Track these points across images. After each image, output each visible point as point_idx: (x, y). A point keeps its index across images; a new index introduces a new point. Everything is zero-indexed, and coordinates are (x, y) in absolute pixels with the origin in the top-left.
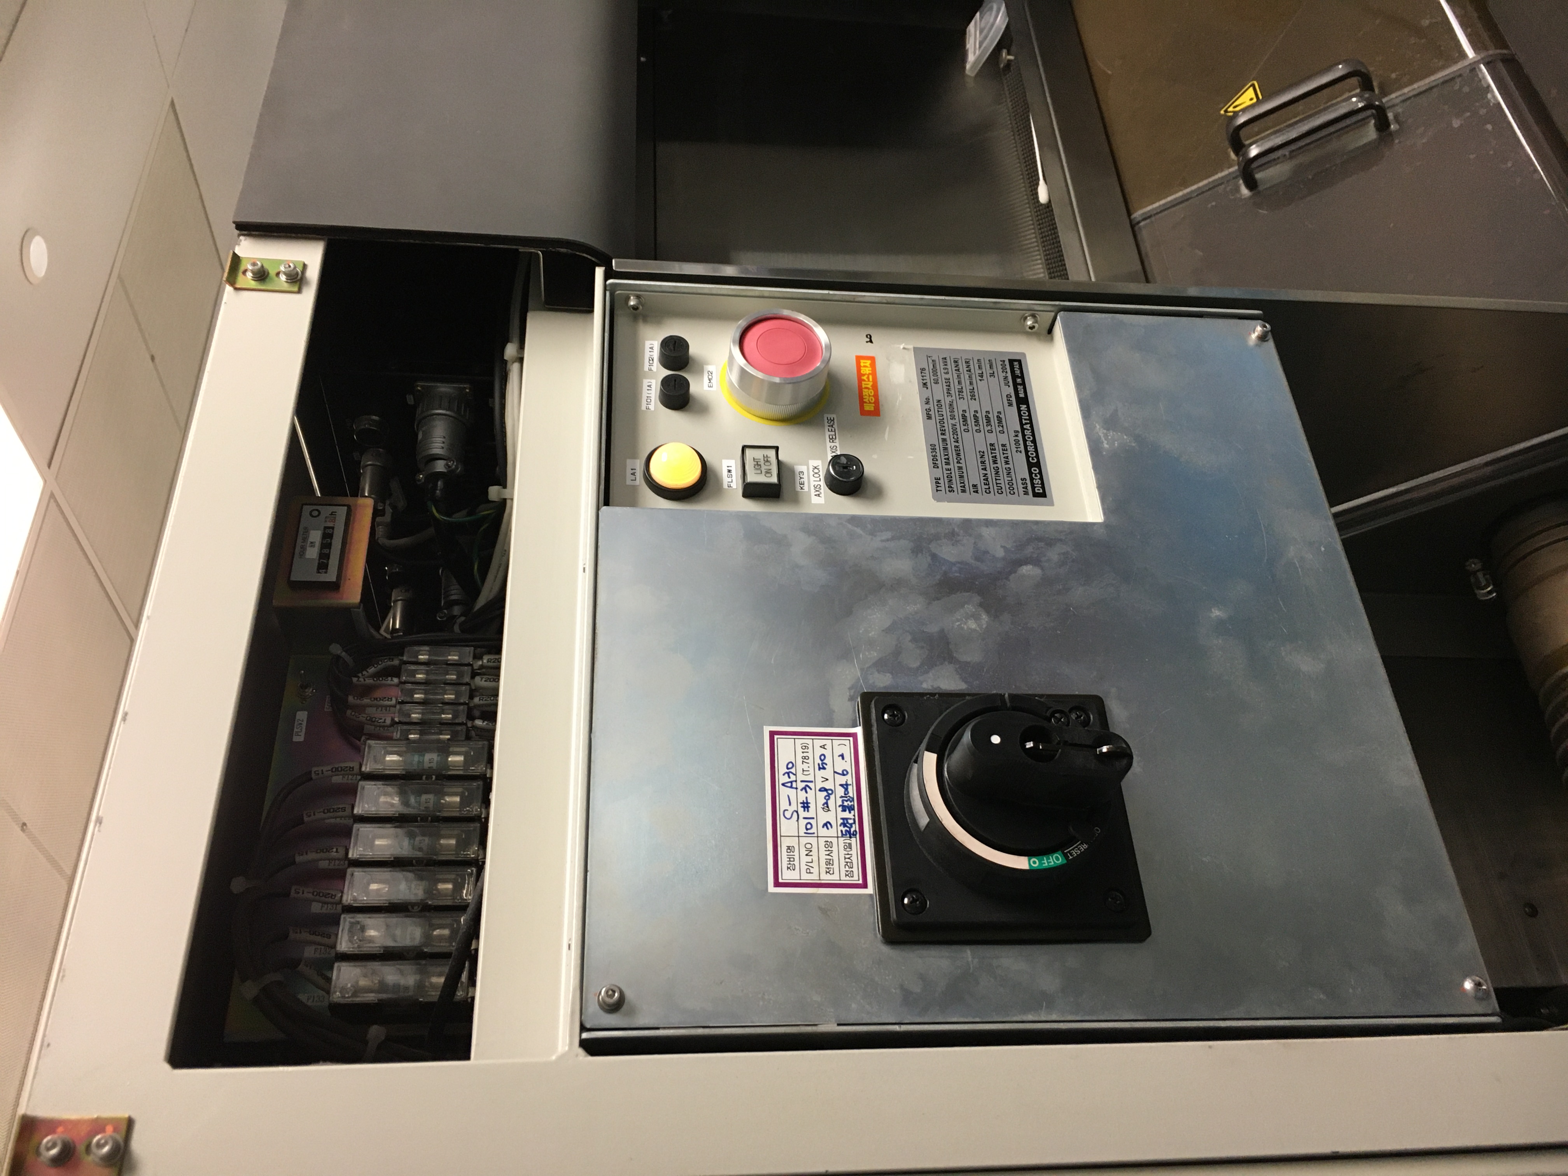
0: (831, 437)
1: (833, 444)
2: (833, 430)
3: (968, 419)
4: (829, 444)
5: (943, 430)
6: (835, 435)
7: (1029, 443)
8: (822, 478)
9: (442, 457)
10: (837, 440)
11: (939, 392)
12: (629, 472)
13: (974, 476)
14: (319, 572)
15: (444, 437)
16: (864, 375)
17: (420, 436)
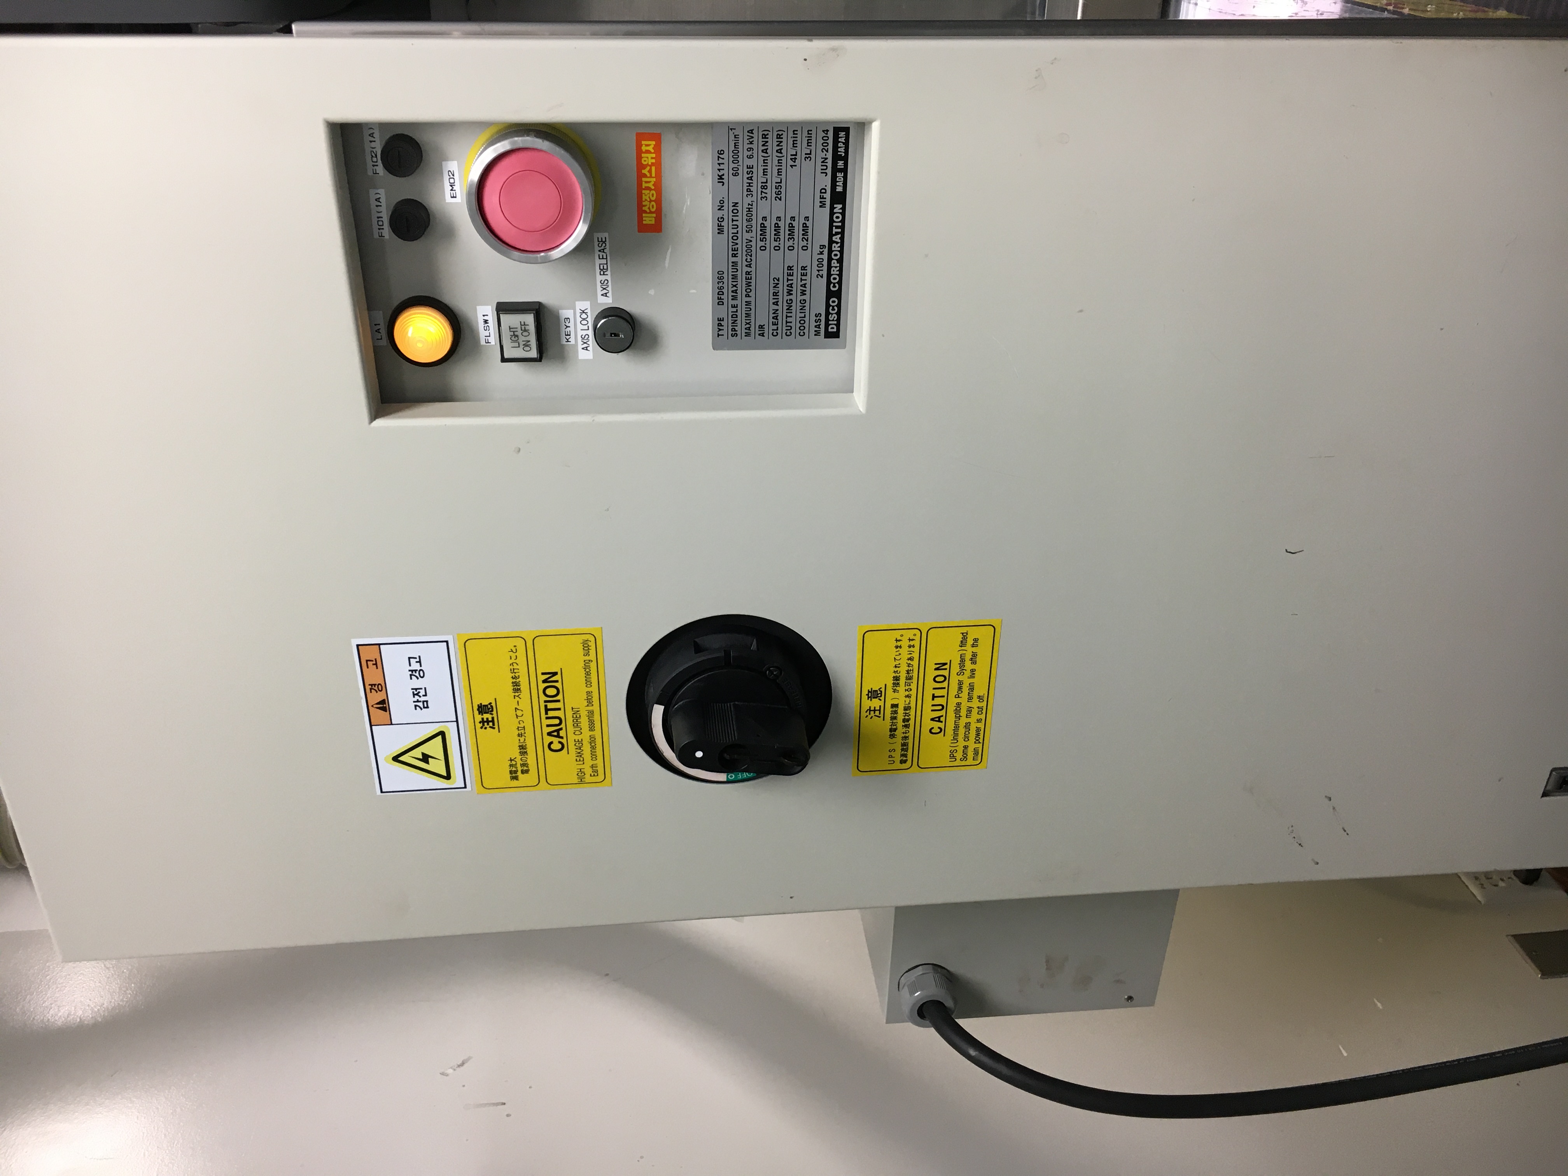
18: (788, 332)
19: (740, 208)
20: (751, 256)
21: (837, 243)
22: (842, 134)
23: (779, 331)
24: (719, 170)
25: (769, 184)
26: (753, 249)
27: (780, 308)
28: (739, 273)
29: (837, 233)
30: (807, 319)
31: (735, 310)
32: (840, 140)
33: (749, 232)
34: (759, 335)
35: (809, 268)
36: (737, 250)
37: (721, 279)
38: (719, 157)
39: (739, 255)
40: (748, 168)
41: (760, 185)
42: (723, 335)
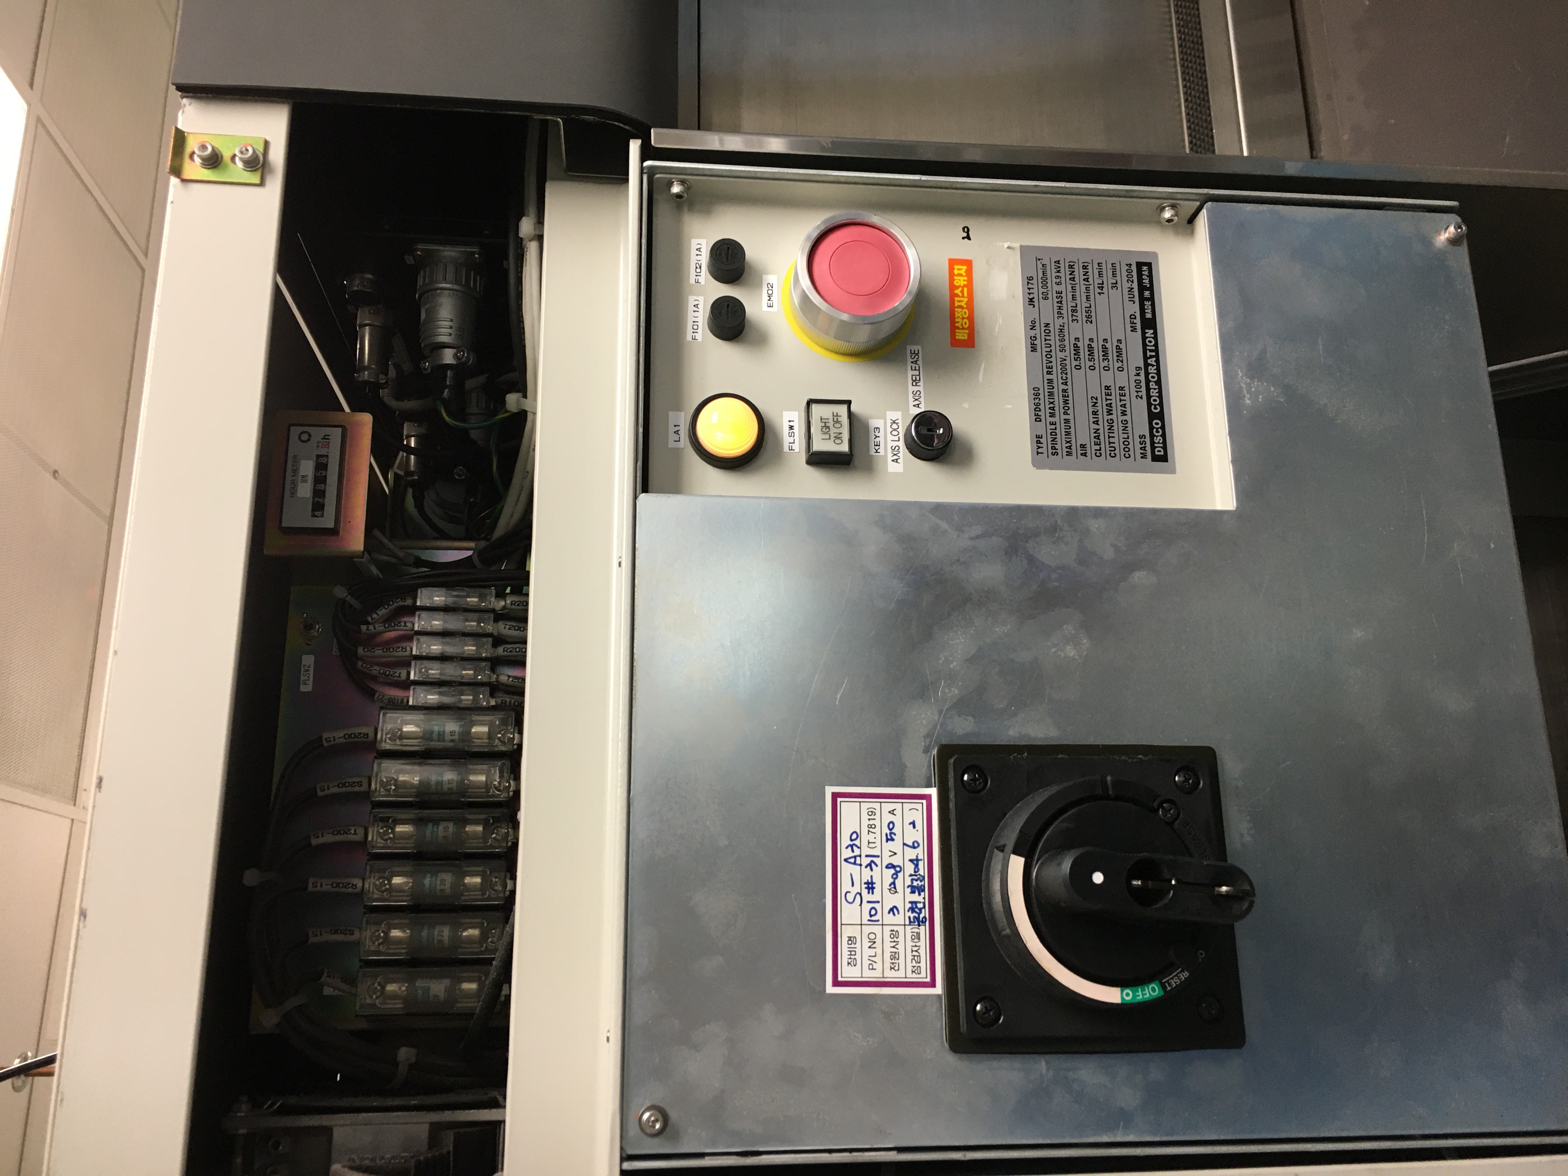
0: (914, 379)
1: (916, 389)
2: (917, 368)
3: (1081, 351)
4: (911, 389)
5: (1049, 368)
6: (919, 375)
7: (1152, 385)
8: (901, 436)
9: (451, 345)
10: (921, 383)
11: (1047, 310)
12: (672, 429)
13: (1083, 434)
14: (314, 516)
15: (452, 320)
16: (958, 287)
17: (423, 316)
18: (1112, 453)
19: (1052, 329)
20: (1066, 374)
21: (1153, 366)
22: (1145, 268)
23: (1103, 451)
24: (1029, 294)
25: (1079, 308)
26: (1068, 367)
27: (1101, 427)
28: (1055, 390)
29: (1151, 357)
30: (1130, 440)
31: (1053, 427)
32: (1143, 273)
33: (1062, 351)
34: (1082, 454)
35: (1127, 389)
36: (1052, 368)
37: (1036, 395)
38: (1028, 282)
39: (1054, 372)
40: (1057, 293)
41: (1070, 309)
42: (1043, 453)
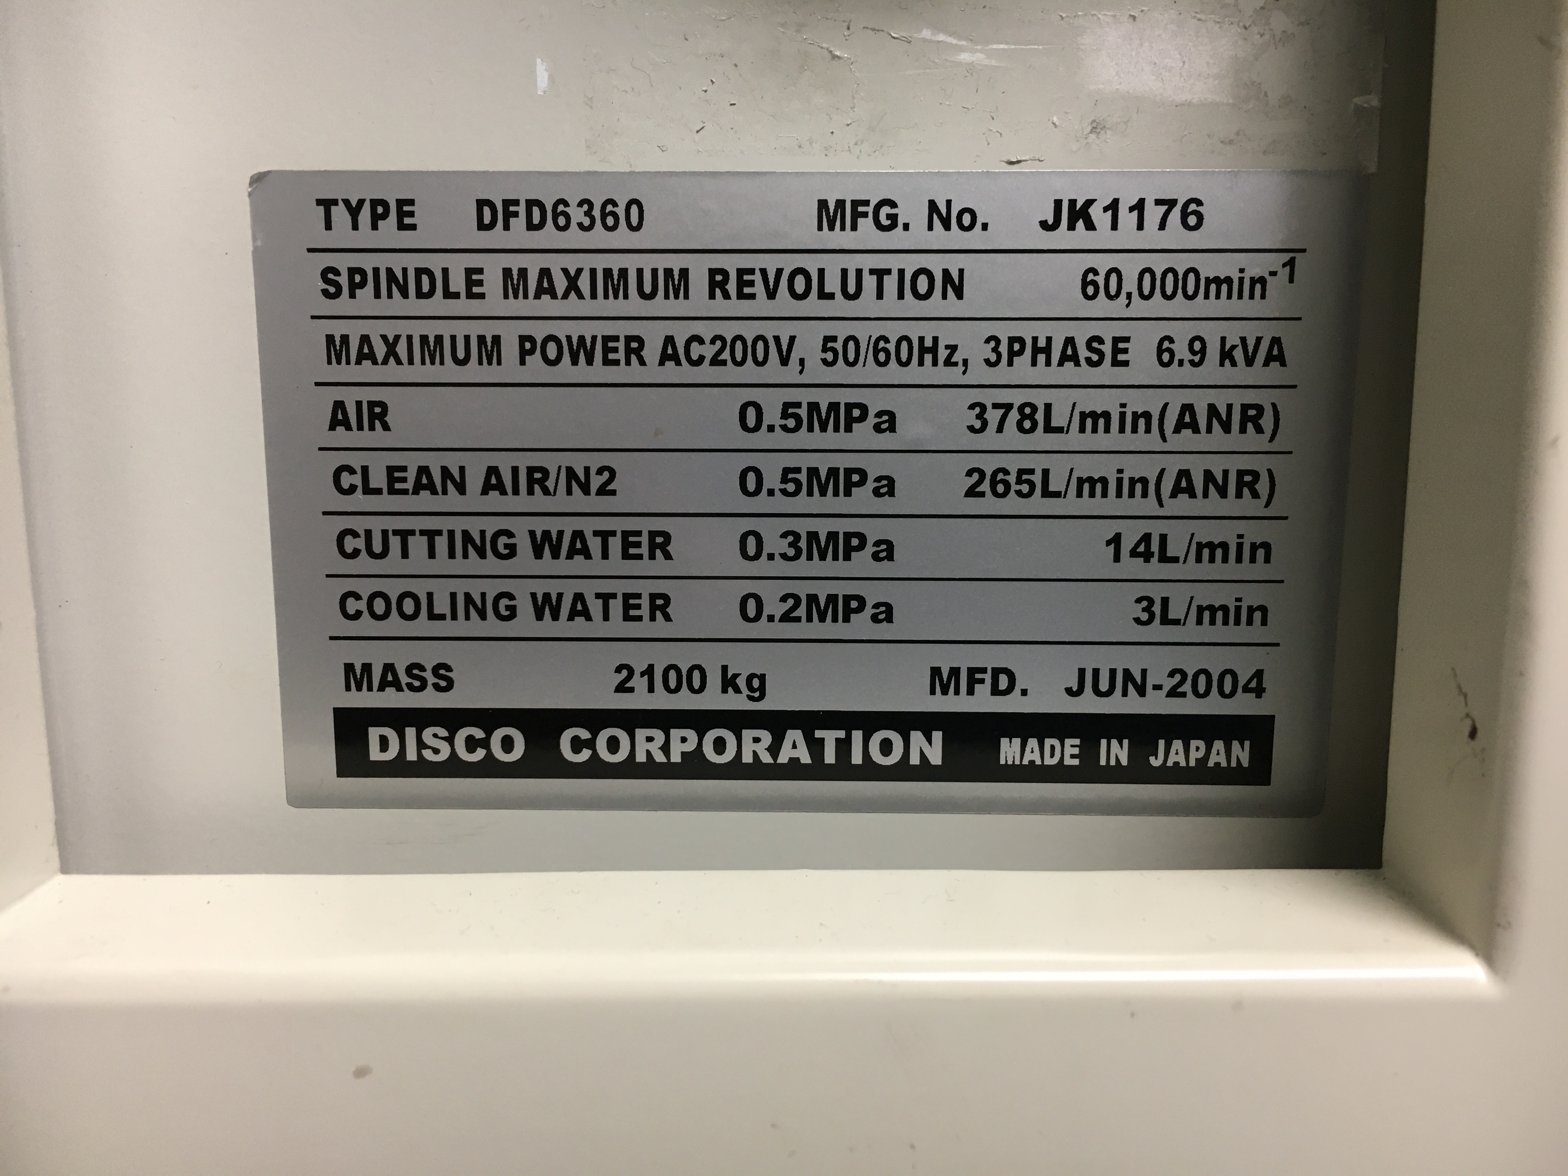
18: (360, 543)
19: (935, 305)
20: (716, 361)
21: (774, 749)
22: (1242, 753)
23: (359, 501)
24: (1113, 207)
25: (1040, 439)
26: (749, 372)
27: (474, 500)
28: (634, 305)
29: (816, 746)
30: (422, 626)
31: (458, 283)
32: (1219, 745)
33: (825, 350)
34: (339, 405)
35: (660, 628)
36: (741, 296)
37: (604, 216)
38: (1172, 203)
39: (720, 307)
40: (1116, 340)
41: (1039, 398)
42: (328, 226)
